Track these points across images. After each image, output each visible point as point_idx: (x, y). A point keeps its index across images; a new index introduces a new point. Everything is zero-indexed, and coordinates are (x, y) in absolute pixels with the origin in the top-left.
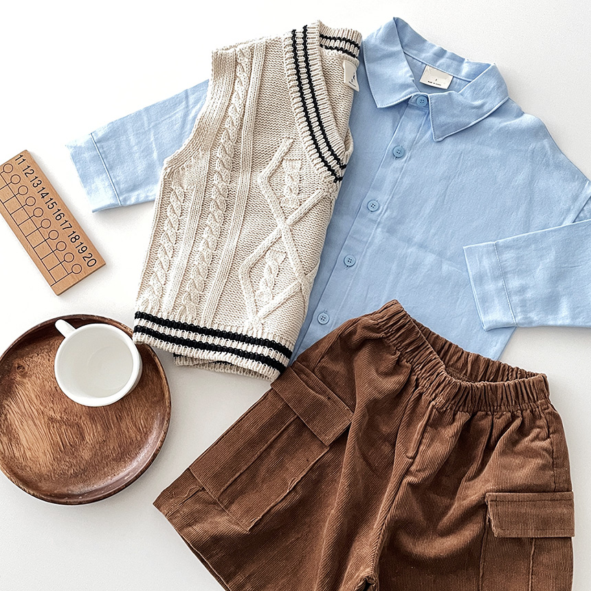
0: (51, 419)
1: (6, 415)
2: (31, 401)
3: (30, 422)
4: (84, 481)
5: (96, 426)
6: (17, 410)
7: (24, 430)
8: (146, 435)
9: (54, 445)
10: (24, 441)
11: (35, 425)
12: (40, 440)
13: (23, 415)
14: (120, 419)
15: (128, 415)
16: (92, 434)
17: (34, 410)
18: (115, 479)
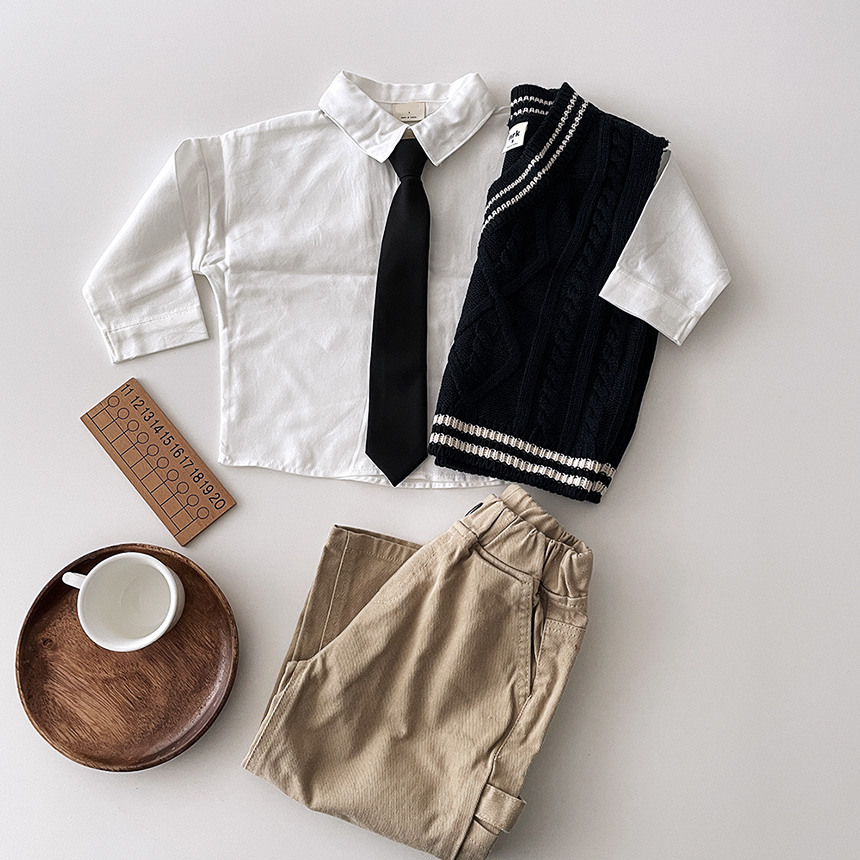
0: (106, 681)
1: (53, 700)
2: (74, 672)
3: (83, 695)
4: (171, 730)
5: (158, 665)
6: (63, 688)
7: (80, 707)
8: (217, 650)
9: (121, 708)
10: (85, 718)
11: (91, 695)
12: (103, 709)
13: (72, 691)
14: (181, 646)
15: (188, 638)
16: (158, 677)
17: (83, 680)
18: (203, 711)
